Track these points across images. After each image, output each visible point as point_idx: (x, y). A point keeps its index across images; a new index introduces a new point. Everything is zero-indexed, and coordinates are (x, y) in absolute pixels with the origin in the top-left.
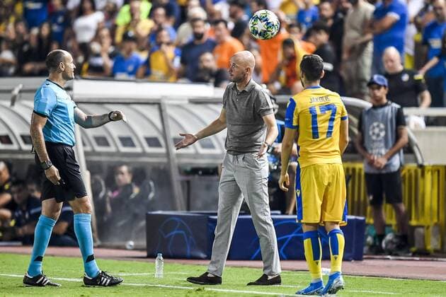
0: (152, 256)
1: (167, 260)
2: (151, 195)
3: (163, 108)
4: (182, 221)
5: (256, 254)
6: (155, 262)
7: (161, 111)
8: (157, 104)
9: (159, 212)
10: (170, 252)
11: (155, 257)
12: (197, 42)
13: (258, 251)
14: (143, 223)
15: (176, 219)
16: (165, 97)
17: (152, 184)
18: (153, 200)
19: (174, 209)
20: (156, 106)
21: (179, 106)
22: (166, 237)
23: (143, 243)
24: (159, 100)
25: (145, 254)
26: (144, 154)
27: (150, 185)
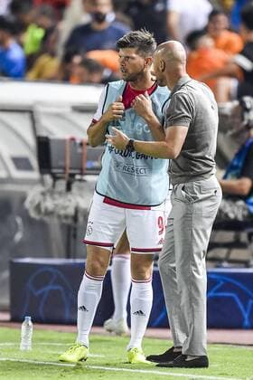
0: (17, 319)
1: (37, 326)
2: (18, 236)
3: (35, 117)
4: (59, 272)
6: (20, 328)
7: (34, 121)
8: (29, 112)
9: (28, 260)
10: (42, 315)
11: (21, 321)
12: (96, 26)
13: (162, 316)
14: (6, 274)
15: (51, 269)
16: (39, 103)
18: (21, 243)
19: (50, 256)
20: (27, 116)
21: (58, 116)
22: (37, 293)
24: (31, 107)
25: (7, 317)
26: (10, 180)
27: (16, 224)
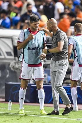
1: (13, 103)
2: (8, 76)
3: (13, 40)
5: (50, 101)
6: (8, 103)
9: (11, 83)
10: (15, 99)
11: (8, 101)
13: (51, 100)
14: (4, 87)
16: (14, 35)
17: (8, 71)
20: (11, 39)
22: (13, 93)
23: (4, 95)
24: (12, 36)
25: (4, 100)
26: (5, 59)
27: (7, 72)
